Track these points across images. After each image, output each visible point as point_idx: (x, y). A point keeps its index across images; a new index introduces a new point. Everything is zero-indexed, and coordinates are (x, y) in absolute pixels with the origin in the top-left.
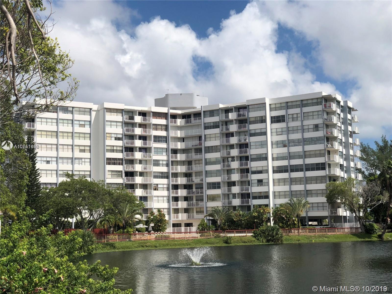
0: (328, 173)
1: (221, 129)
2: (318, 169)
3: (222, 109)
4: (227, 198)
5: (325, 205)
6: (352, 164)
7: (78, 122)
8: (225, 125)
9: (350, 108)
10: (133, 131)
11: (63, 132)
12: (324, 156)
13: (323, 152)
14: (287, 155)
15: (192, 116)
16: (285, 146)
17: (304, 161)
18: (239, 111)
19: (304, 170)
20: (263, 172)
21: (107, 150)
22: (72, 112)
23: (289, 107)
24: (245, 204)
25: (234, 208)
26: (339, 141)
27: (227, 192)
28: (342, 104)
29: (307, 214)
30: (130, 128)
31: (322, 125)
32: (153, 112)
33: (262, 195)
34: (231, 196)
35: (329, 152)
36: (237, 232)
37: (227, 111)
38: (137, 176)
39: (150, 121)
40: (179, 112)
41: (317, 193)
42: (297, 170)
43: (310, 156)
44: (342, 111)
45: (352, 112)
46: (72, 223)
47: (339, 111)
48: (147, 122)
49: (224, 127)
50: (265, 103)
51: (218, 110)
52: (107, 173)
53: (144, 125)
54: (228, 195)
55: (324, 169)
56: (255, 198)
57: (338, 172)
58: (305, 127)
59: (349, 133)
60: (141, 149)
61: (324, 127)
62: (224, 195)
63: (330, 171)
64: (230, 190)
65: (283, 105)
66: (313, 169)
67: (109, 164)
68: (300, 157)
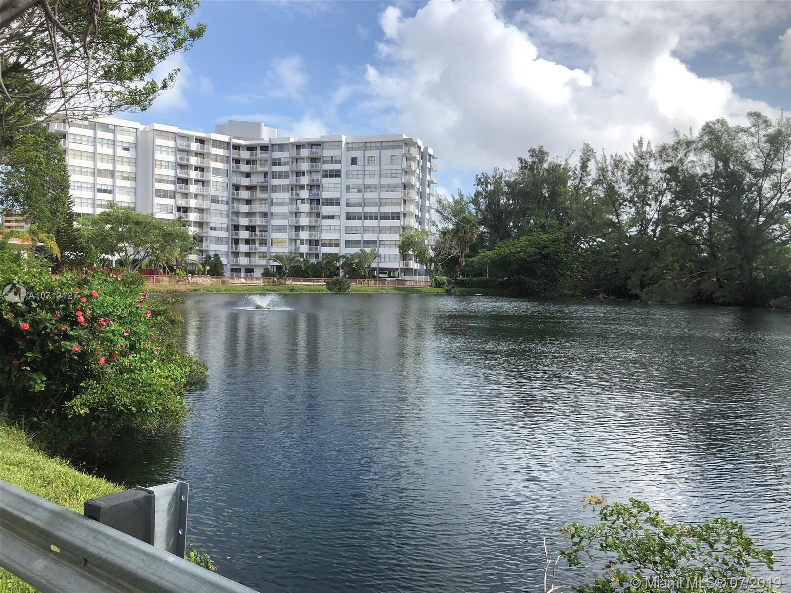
0: (402, 224)
1: (291, 166)
2: (393, 219)
3: (292, 144)
4: (293, 243)
5: (397, 256)
6: (427, 216)
7: (120, 144)
8: (295, 162)
9: (430, 155)
10: (188, 160)
11: (102, 154)
12: (400, 205)
13: (399, 201)
14: (361, 201)
15: (258, 149)
16: (359, 191)
17: (379, 209)
18: (312, 148)
19: (379, 219)
20: (335, 217)
21: (156, 179)
22: (113, 132)
23: (367, 148)
24: (313, 252)
25: (302, 254)
26: (416, 190)
27: (294, 237)
28: (422, 150)
29: (378, 265)
30: (185, 156)
31: (401, 171)
32: (212, 140)
33: (333, 242)
34: (298, 242)
35: (405, 201)
36: (304, 281)
37: (299, 146)
38: (191, 212)
39: (209, 150)
40: (243, 142)
41: (390, 244)
42: (371, 219)
43: (386, 204)
44: (422, 158)
45: (432, 160)
46: (112, 261)
47: (418, 158)
48: (205, 151)
49: (294, 164)
50: (342, 141)
51: (288, 144)
52: (155, 207)
53: (201, 154)
54: (295, 240)
55: (399, 219)
56: (324, 245)
57: (413, 223)
58: (382, 172)
59: (427, 183)
60: (197, 181)
61: (402, 174)
62: (291, 240)
63: (404, 222)
64: (297, 235)
65: (361, 145)
66: (387, 218)
67: (158, 196)
68: (375, 204)
